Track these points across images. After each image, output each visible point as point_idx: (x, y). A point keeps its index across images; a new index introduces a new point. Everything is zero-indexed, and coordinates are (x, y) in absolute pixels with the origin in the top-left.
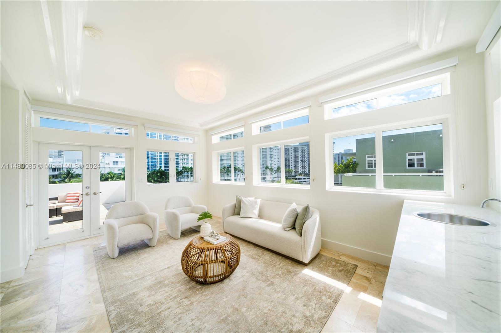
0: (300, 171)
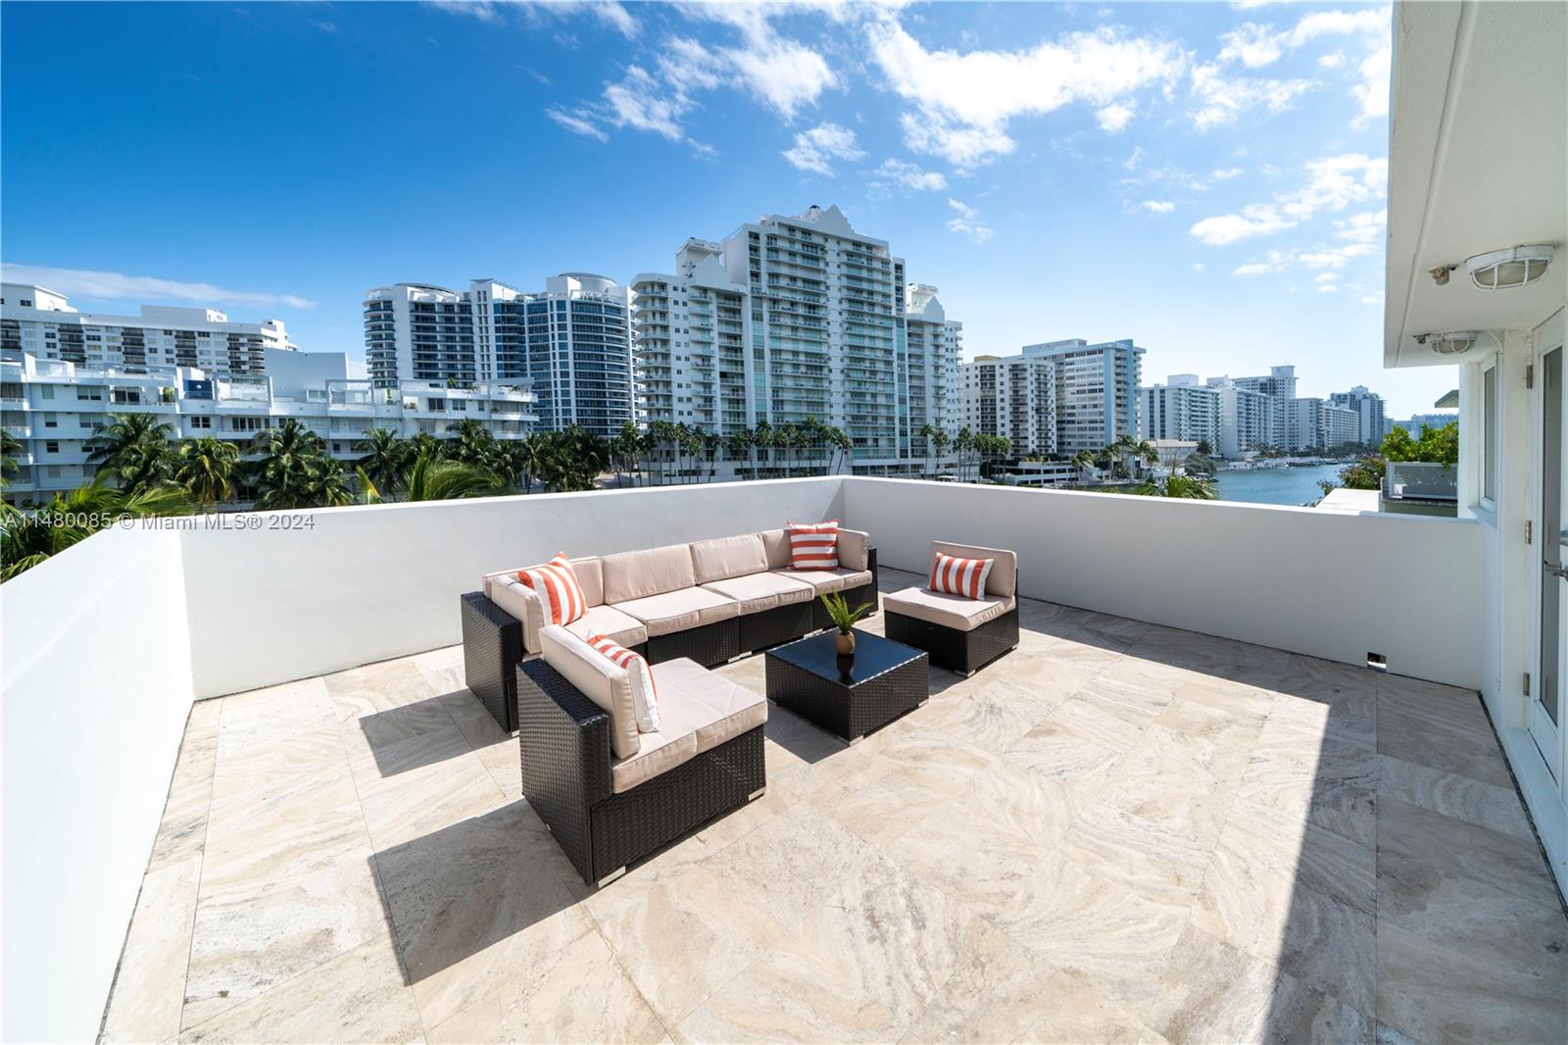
0: (1032, 443)
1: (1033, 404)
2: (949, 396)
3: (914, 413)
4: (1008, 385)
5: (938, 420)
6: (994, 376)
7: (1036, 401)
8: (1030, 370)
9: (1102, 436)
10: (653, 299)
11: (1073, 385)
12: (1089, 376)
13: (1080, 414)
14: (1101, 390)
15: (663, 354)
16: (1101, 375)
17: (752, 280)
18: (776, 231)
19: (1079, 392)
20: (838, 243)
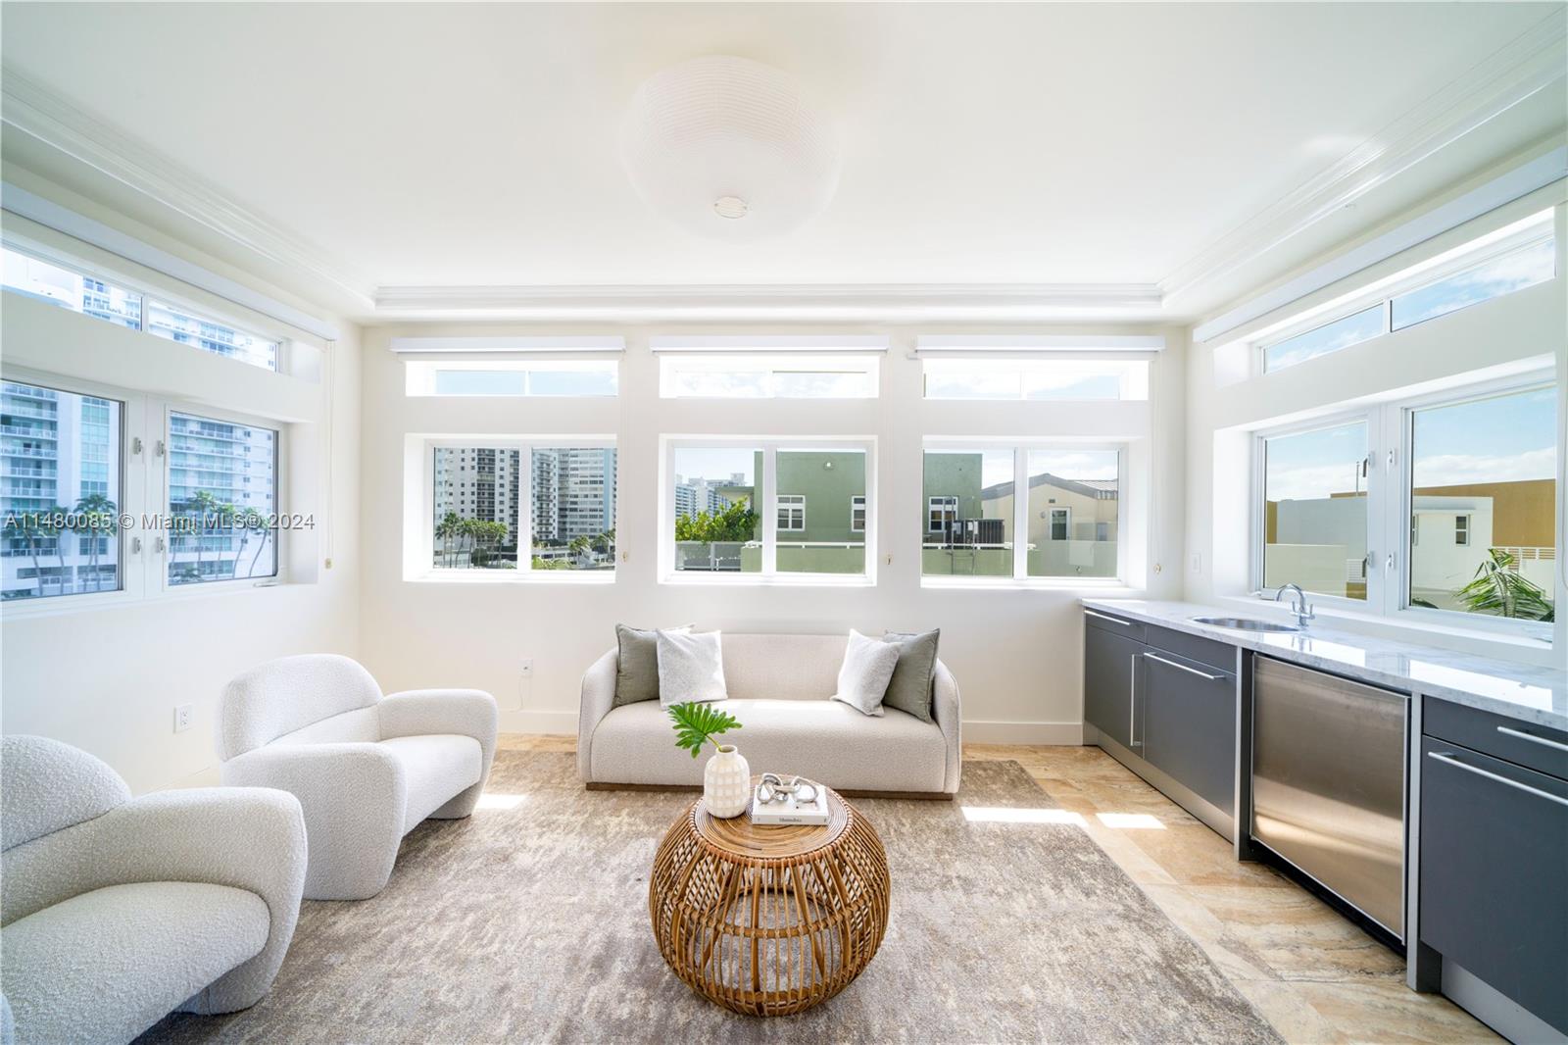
1: (535, 492)
4: (509, 470)
7: (538, 488)
11: (576, 476)
19: (581, 482)
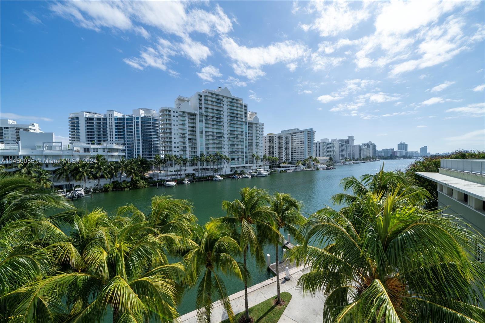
0: (284, 159)
1: (285, 147)
2: (260, 145)
3: (250, 150)
4: (277, 141)
5: (257, 152)
6: (273, 139)
7: (285, 146)
8: (284, 137)
9: (304, 156)
10: (166, 115)
11: (295, 142)
12: (300, 139)
13: (297, 150)
14: (304, 143)
15: (169, 133)
16: (304, 139)
17: (199, 109)
18: (207, 94)
19: (297, 144)
20: (227, 99)
